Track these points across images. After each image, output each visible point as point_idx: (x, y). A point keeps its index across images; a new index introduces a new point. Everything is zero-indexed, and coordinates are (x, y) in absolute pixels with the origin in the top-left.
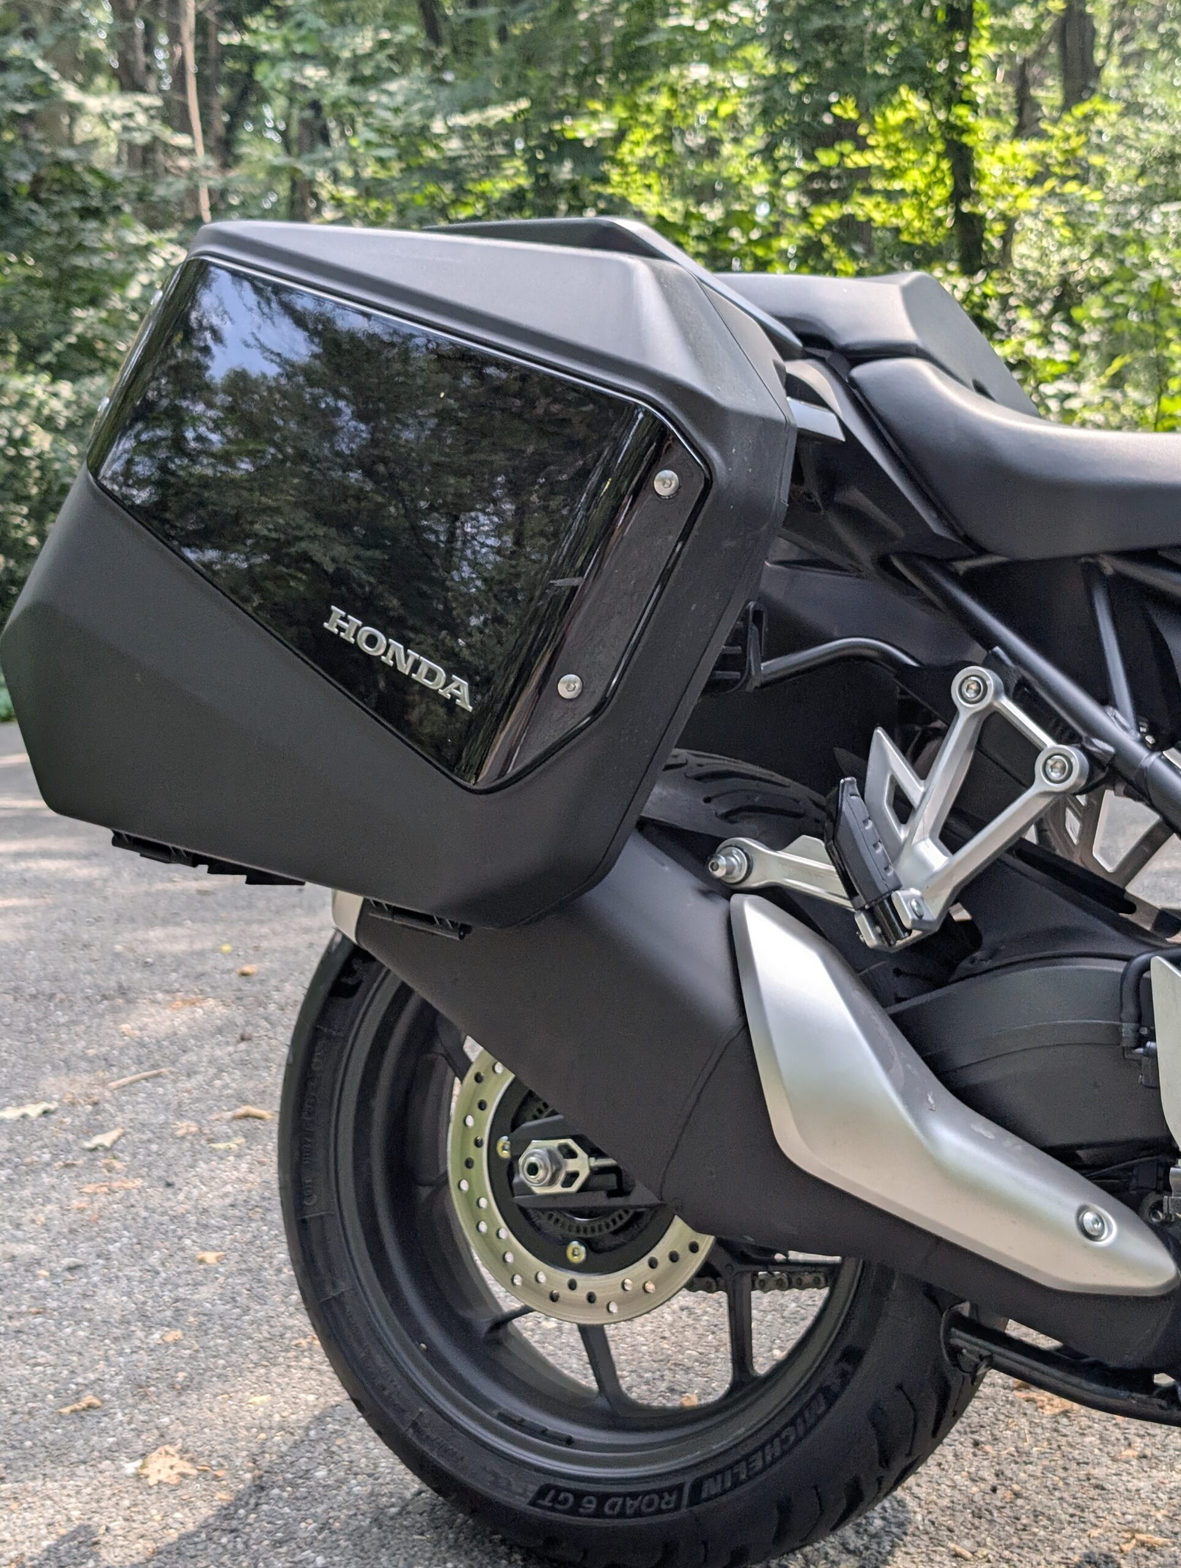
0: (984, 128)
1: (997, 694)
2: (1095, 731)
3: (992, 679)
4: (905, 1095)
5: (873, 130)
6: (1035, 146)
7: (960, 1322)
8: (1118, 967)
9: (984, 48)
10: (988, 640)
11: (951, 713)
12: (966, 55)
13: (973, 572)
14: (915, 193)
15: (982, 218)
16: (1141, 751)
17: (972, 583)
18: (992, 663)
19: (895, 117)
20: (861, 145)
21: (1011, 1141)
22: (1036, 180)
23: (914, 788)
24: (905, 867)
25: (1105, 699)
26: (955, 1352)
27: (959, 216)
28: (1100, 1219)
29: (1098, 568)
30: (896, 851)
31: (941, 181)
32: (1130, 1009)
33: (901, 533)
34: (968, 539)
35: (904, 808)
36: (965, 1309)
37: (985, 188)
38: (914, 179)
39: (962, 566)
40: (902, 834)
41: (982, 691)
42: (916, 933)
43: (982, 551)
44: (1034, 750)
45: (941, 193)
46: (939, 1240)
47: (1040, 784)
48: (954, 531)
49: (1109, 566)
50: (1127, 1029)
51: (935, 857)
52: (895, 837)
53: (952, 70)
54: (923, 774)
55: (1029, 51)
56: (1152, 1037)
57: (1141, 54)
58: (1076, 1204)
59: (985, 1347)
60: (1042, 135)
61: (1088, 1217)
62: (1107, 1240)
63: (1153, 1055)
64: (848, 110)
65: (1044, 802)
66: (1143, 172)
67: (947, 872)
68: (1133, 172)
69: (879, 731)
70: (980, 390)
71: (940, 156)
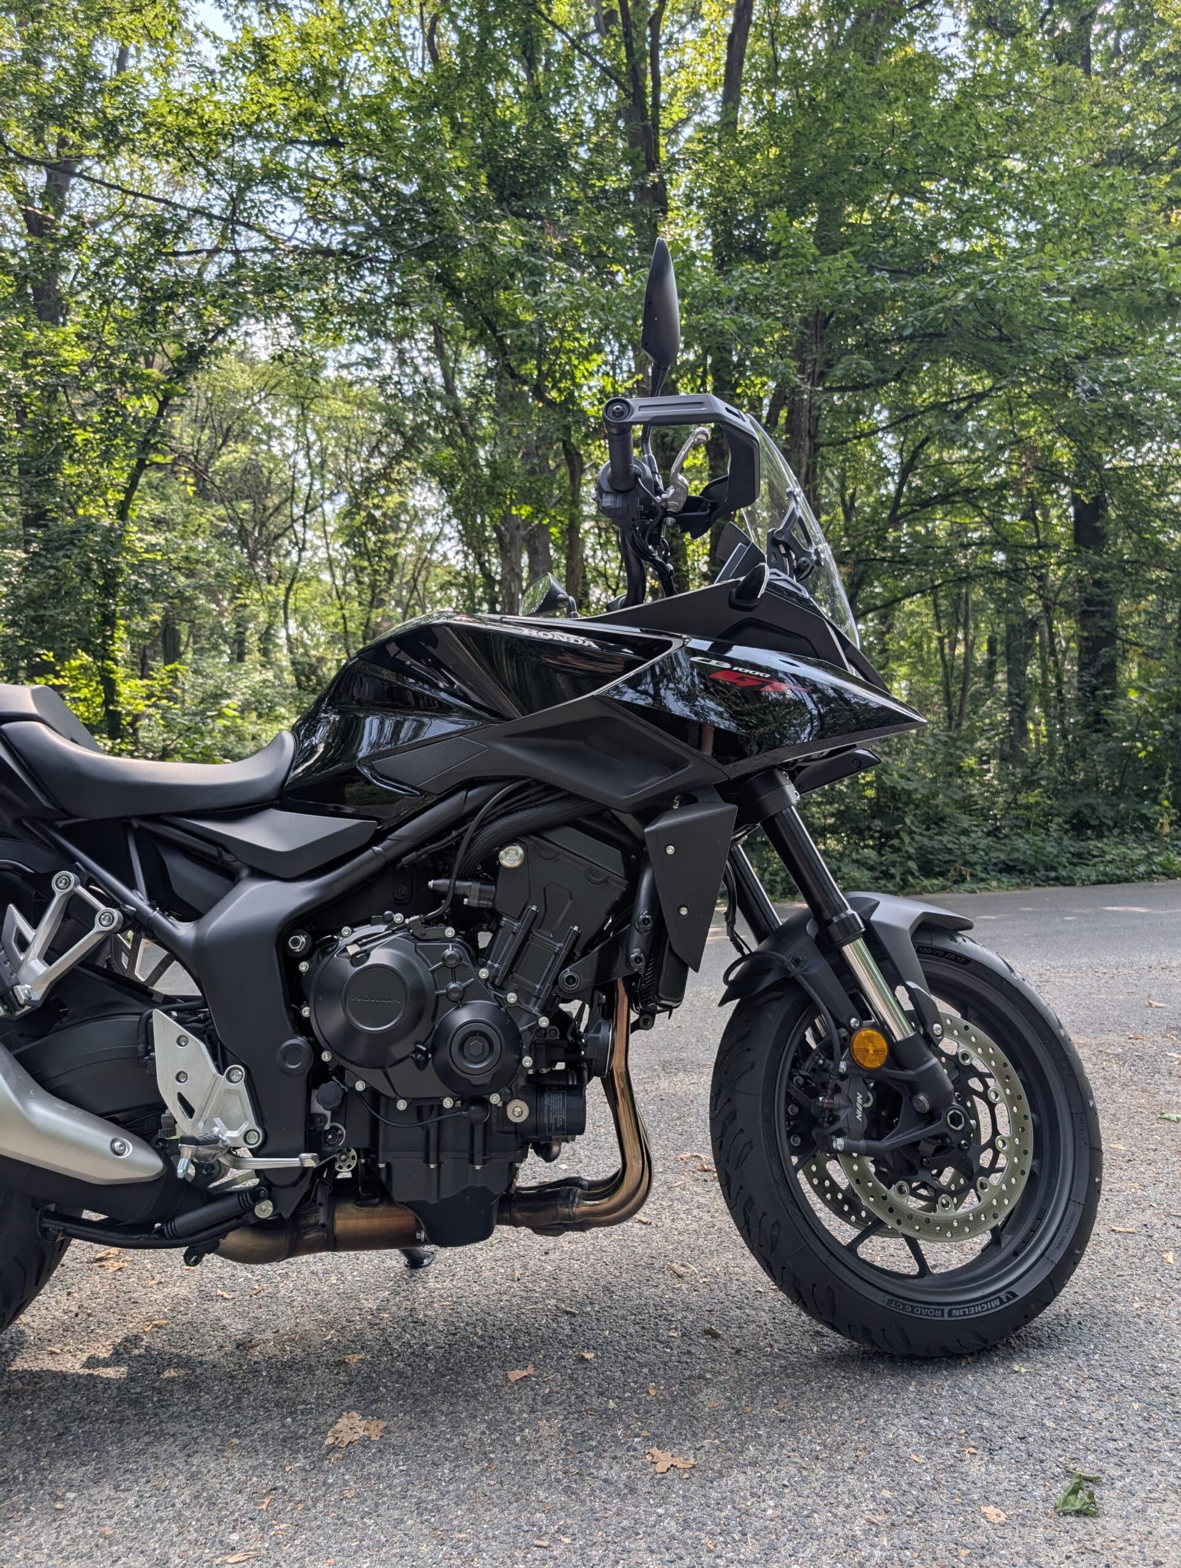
0: (120, 672)
1: (76, 885)
2: (126, 901)
3: (73, 877)
4: (15, 1091)
5: (63, 669)
6: (146, 682)
7: (49, 1215)
8: (137, 1018)
9: (121, 633)
10: (74, 859)
11: (53, 895)
12: (111, 637)
13: (65, 826)
14: (85, 699)
15: (120, 713)
16: (150, 910)
17: (67, 832)
18: (76, 871)
19: (75, 663)
20: (57, 676)
21: (76, 1110)
22: (149, 697)
23: (28, 932)
24: (23, 972)
25: (132, 885)
26: (45, 1231)
27: (108, 712)
28: (123, 1144)
29: (130, 825)
30: (17, 966)
31: (99, 695)
32: (143, 1037)
33: (26, 805)
34: (62, 810)
35: (23, 944)
36: (52, 1207)
37: (121, 699)
38: (85, 693)
39: (60, 824)
40: (22, 957)
41: (68, 883)
42: (27, 1008)
43: (71, 816)
44: (95, 911)
45: (99, 700)
46: (34, 1167)
47: (98, 927)
48: (54, 804)
49: (135, 824)
50: (141, 1047)
51: (39, 967)
52: (17, 958)
53: (104, 642)
54: (35, 925)
55: (148, 642)
56: (153, 1050)
57: (202, 649)
58: (110, 1138)
59: (62, 1225)
60: (151, 678)
61: (117, 1144)
62: (127, 1154)
63: (153, 1059)
64: (49, 656)
65: (100, 937)
66: (202, 701)
67: (46, 975)
68: (196, 701)
69: (11, 906)
70: (73, 740)
71: (98, 683)
